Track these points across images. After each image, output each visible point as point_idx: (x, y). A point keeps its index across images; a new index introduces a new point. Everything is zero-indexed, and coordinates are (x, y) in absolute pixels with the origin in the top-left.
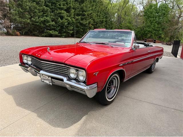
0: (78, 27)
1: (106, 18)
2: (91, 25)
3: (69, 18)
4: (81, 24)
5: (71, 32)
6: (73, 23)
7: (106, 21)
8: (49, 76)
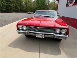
0: (8, 7)
1: (20, 3)
2: (14, 7)
3: (3, 3)
4: (9, 6)
5: (5, 10)
6: (5, 5)
7: (21, 5)
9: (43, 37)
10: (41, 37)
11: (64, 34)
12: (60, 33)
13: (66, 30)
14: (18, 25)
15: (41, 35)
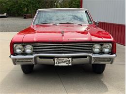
8: (68, 57)
9: (70, 64)
10: (65, 64)
11: (108, 53)
12: (102, 52)
13: (111, 45)
14: (12, 44)
15: (65, 59)
